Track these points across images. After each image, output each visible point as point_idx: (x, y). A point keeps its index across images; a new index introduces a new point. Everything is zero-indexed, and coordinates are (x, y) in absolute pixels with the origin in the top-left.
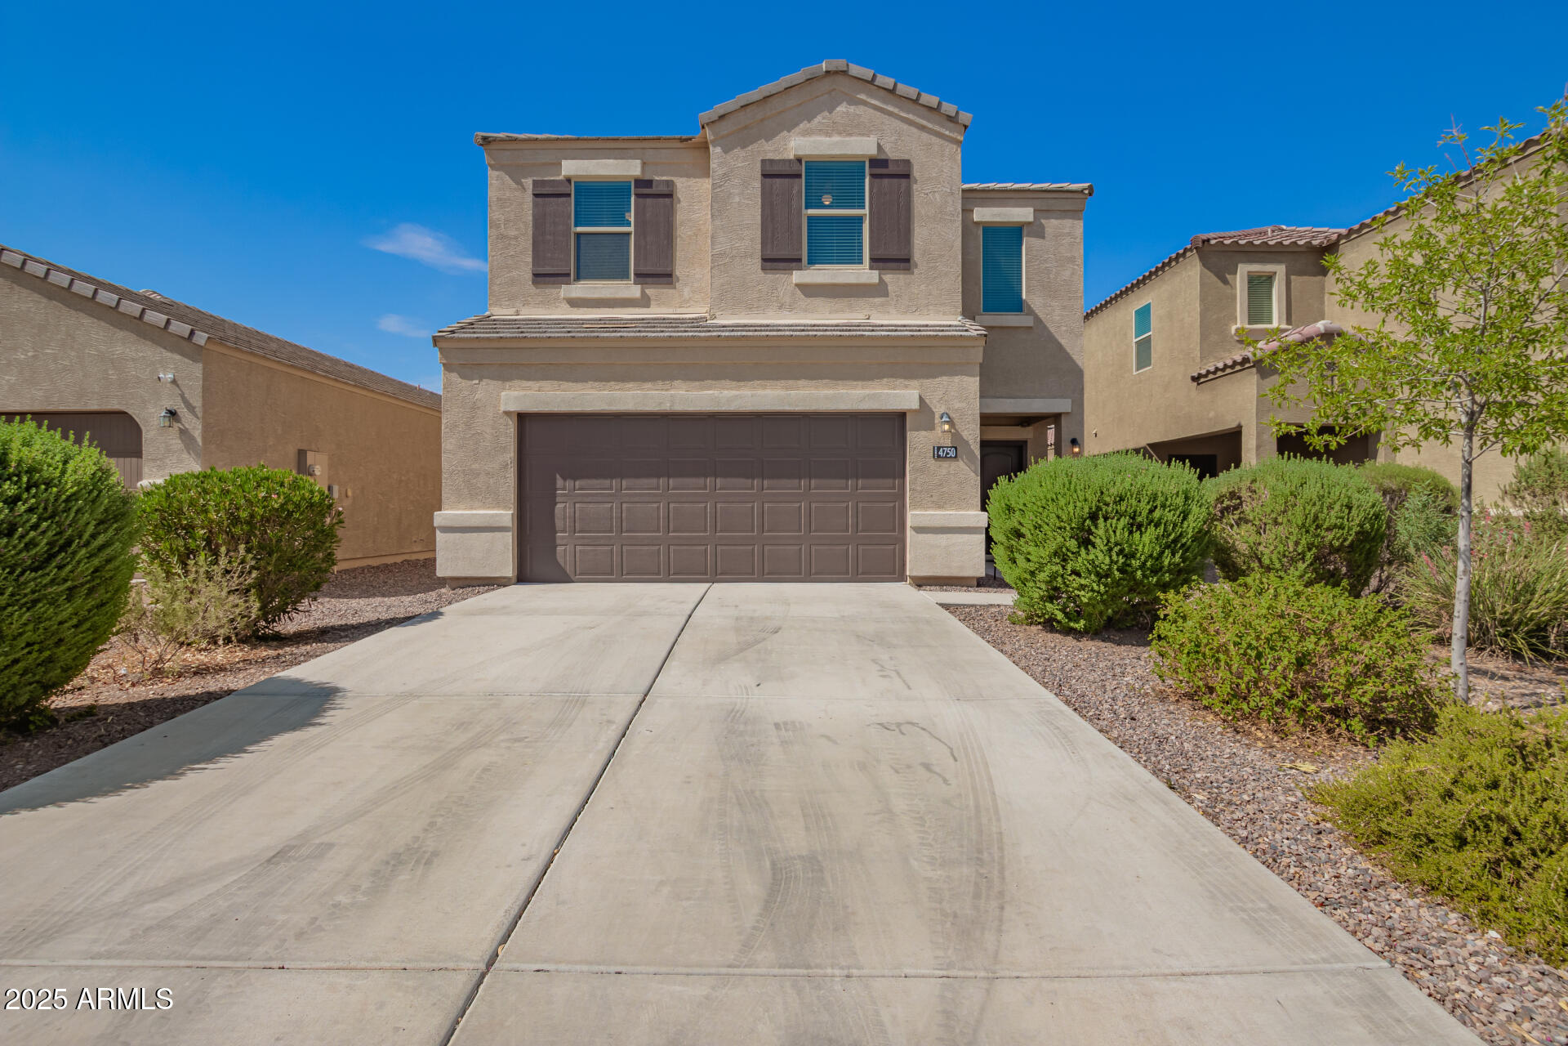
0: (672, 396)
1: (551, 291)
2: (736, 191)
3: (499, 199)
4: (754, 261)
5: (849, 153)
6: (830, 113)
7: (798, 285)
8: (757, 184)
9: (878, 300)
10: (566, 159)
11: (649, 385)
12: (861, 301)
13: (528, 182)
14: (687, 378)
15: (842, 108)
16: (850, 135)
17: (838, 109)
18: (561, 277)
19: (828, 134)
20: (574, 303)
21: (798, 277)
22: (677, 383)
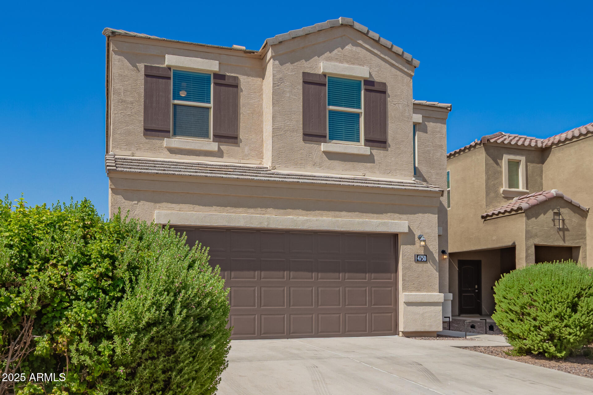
0: (268, 218)
1: (156, 142)
2: (288, 90)
3: (120, 75)
4: (299, 135)
5: (354, 75)
6: (342, 49)
7: (324, 152)
8: (300, 87)
9: (369, 165)
10: (168, 54)
11: (252, 210)
12: (360, 165)
13: (141, 66)
14: (276, 207)
15: (349, 47)
16: (353, 64)
17: (347, 47)
18: (163, 132)
19: (341, 62)
20: (173, 151)
21: (324, 147)
22: (269, 210)
